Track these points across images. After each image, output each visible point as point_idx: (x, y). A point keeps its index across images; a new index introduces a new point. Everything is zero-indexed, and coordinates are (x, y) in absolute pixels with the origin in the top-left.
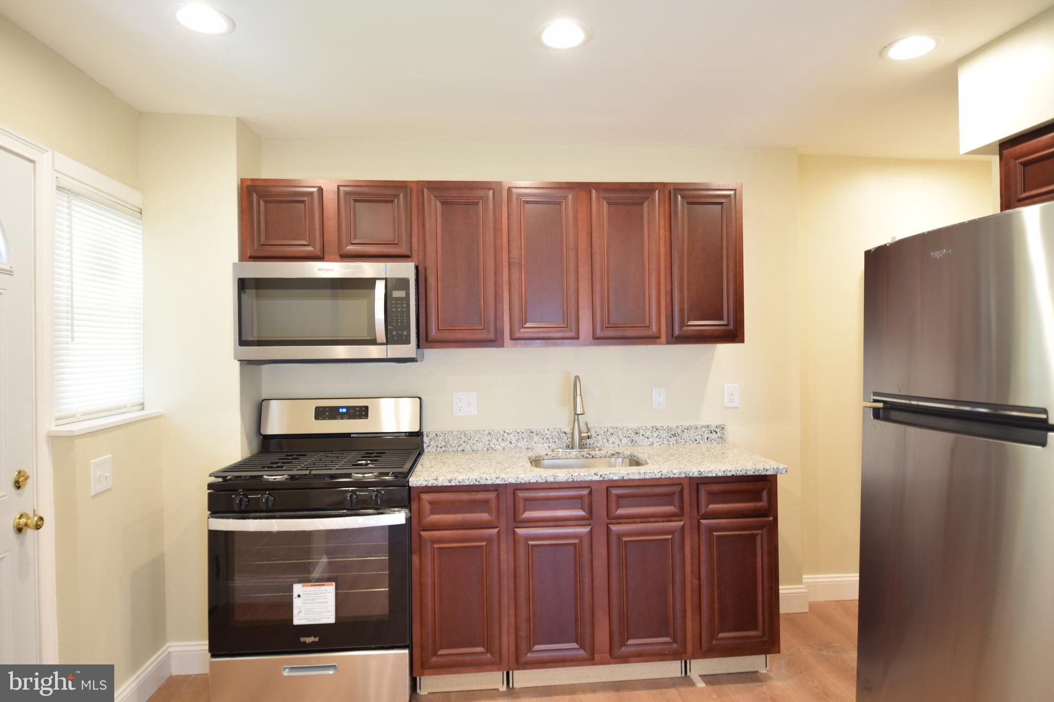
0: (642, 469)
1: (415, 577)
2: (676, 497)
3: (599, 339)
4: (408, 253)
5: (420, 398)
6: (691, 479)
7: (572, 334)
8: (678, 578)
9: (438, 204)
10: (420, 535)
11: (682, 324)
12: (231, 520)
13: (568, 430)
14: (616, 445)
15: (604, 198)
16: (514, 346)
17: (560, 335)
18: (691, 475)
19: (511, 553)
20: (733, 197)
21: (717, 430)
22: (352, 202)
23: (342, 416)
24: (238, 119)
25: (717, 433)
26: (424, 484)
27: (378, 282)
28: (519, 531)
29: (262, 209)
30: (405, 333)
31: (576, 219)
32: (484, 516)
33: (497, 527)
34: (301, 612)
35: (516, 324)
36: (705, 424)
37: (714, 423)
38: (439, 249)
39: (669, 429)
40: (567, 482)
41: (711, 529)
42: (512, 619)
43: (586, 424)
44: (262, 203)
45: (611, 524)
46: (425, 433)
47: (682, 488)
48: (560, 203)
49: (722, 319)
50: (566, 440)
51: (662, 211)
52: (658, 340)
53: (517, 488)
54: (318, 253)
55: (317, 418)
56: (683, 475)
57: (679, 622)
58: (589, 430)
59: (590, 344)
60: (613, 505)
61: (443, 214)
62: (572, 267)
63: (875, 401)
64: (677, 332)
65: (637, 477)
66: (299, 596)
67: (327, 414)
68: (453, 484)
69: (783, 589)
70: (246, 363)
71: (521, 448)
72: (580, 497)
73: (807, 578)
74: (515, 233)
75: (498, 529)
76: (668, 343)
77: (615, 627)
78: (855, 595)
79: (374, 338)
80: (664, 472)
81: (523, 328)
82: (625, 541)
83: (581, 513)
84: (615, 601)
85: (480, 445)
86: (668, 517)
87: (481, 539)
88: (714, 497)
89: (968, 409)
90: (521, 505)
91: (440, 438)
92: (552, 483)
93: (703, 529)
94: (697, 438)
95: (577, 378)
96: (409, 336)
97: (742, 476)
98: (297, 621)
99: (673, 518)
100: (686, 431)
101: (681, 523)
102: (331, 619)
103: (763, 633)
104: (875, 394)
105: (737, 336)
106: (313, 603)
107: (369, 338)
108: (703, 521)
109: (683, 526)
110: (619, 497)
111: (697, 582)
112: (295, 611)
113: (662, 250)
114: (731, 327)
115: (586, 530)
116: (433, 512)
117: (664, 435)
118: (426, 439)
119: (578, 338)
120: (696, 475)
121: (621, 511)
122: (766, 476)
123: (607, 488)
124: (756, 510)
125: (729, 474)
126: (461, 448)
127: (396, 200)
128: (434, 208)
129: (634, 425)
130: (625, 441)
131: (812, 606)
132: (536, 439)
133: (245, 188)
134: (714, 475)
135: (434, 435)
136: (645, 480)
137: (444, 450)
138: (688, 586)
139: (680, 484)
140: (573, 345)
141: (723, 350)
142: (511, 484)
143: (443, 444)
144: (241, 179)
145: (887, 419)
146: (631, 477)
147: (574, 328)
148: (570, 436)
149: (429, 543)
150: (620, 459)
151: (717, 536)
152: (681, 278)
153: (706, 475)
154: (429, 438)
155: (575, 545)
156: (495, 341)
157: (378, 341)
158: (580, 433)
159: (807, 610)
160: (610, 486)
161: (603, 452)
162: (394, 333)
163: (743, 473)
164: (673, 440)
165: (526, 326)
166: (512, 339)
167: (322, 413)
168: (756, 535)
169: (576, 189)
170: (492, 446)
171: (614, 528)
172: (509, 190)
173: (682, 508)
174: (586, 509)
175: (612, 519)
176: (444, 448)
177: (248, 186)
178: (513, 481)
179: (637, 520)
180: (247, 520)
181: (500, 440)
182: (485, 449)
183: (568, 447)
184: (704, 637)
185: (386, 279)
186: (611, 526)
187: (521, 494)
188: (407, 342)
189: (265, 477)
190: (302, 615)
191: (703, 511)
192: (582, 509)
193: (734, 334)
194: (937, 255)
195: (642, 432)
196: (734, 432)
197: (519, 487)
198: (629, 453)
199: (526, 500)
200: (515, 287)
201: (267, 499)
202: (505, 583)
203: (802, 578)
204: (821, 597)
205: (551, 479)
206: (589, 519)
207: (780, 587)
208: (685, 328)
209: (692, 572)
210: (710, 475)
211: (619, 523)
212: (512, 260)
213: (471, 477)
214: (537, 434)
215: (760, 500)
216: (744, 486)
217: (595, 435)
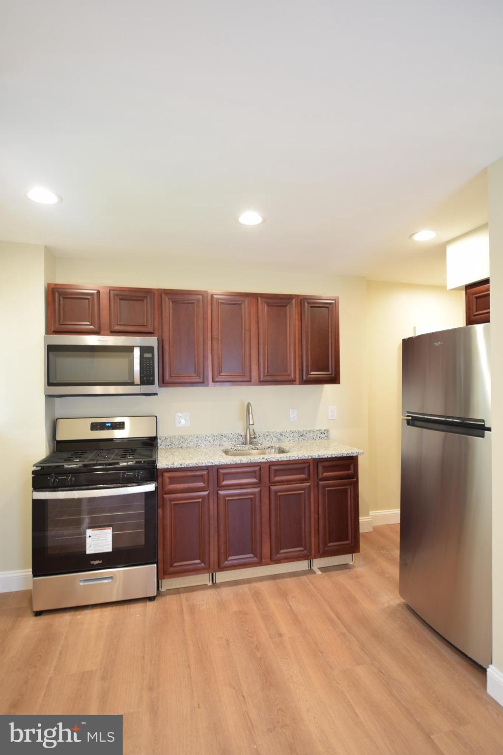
0: (288, 455)
1: (160, 522)
2: (306, 470)
3: (262, 382)
4: (152, 331)
5: (156, 417)
6: (314, 460)
7: (248, 379)
8: (307, 514)
9: (171, 303)
10: (163, 497)
11: (308, 374)
12: (47, 493)
13: (243, 434)
14: (270, 442)
15: (265, 302)
16: (214, 386)
17: (241, 379)
18: (314, 457)
19: (216, 505)
20: (334, 304)
21: (325, 432)
22: (118, 300)
23: (108, 428)
24: (45, 247)
25: (325, 434)
26: (166, 467)
27: (135, 348)
28: (221, 492)
29: (61, 303)
30: (151, 379)
31: (250, 314)
32: (201, 484)
33: (207, 491)
34: (91, 546)
35: (216, 374)
36: (318, 429)
37: (323, 428)
38: (171, 329)
39: (299, 432)
40: (247, 463)
41: (324, 487)
42: (216, 543)
43: (253, 430)
44: (61, 299)
45: (272, 486)
46: (158, 437)
47: (309, 465)
48: (241, 305)
49: (328, 371)
50: (242, 440)
51: (297, 310)
52: (295, 383)
53: (218, 468)
54: (97, 329)
55: (92, 429)
56: (310, 458)
57: (308, 538)
58: (255, 434)
59: (257, 385)
60: (272, 475)
61: (173, 309)
62: (247, 340)
63: (408, 416)
64: (305, 378)
65: (285, 459)
66: (90, 537)
67: (99, 427)
68: (183, 466)
69: (362, 519)
70: (49, 397)
71: (216, 445)
72: (255, 472)
73: (372, 513)
74: (215, 320)
75: (208, 492)
76: (300, 384)
77: (273, 544)
78: (398, 521)
79: (133, 381)
80: (300, 456)
81: (220, 375)
82: (279, 495)
83: (254, 480)
84: (273, 529)
85: (192, 444)
86: (302, 481)
87: (198, 497)
88: (326, 469)
89: (450, 420)
90: (221, 477)
91: (168, 440)
92: (239, 464)
93: (320, 487)
94: (314, 437)
95: (249, 404)
96: (154, 380)
97: (341, 457)
98: (88, 552)
99: (304, 482)
100: (308, 433)
101: (309, 484)
102: (110, 550)
103: (351, 542)
104: (408, 412)
105: (336, 380)
106: (99, 540)
107: (129, 381)
108: (320, 482)
109: (310, 486)
110: (276, 471)
111: (317, 516)
112: (88, 546)
113: (297, 332)
114: (333, 375)
115: (257, 490)
116: (171, 483)
117: (296, 435)
118: (159, 441)
119: (251, 381)
120: (317, 457)
121: (277, 479)
122: (353, 456)
123: (269, 466)
124: (348, 475)
125: (334, 456)
126: (180, 446)
127: (145, 300)
128: (168, 305)
129: (279, 430)
130: (275, 439)
131: (374, 528)
132: (224, 439)
133: (51, 289)
134: (326, 457)
135: (164, 438)
136: (290, 460)
137: (170, 447)
138: (313, 518)
139: (308, 462)
140: (248, 385)
141: (328, 388)
142: (216, 465)
143: (170, 443)
144: (48, 284)
145: (414, 425)
146: (283, 459)
147: (248, 376)
148: (244, 437)
149: (168, 501)
150: (273, 450)
151: (328, 490)
152: (307, 348)
153: (322, 457)
154: (161, 440)
155: (251, 498)
156: (203, 383)
157: (135, 383)
158: (250, 435)
159: (372, 531)
160: (271, 464)
161: (263, 446)
162: (145, 379)
163: (341, 455)
164: (301, 438)
165: (222, 374)
166: (213, 381)
167: (95, 427)
168: (347, 489)
169: (250, 297)
170: (199, 444)
171: (273, 488)
172: (212, 296)
173: (309, 476)
174: (258, 479)
175: (272, 483)
176: (170, 446)
177: (52, 288)
178: (218, 464)
179: (286, 483)
180: (58, 493)
181: (204, 440)
182: (195, 446)
183: (243, 444)
184: (321, 546)
185: (140, 347)
186: (271, 487)
187: (222, 471)
188: (152, 383)
189: (65, 466)
190: (91, 548)
191: (320, 477)
192: (256, 478)
193: (334, 379)
194: (437, 344)
195: (284, 434)
196: (333, 434)
197: (220, 467)
198: (278, 446)
199: (224, 474)
200: (215, 352)
201: (71, 479)
202: (212, 522)
203: (369, 513)
204: (379, 523)
205: (239, 462)
206: (258, 484)
207: (360, 518)
208: (309, 376)
209: (314, 510)
210: (324, 457)
211: (276, 485)
212: (213, 336)
213: (193, 462)
214: (225, 437)
215: (350, 469)
216: (342, 462)
217: (258, 436)
